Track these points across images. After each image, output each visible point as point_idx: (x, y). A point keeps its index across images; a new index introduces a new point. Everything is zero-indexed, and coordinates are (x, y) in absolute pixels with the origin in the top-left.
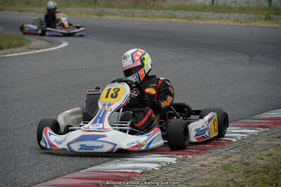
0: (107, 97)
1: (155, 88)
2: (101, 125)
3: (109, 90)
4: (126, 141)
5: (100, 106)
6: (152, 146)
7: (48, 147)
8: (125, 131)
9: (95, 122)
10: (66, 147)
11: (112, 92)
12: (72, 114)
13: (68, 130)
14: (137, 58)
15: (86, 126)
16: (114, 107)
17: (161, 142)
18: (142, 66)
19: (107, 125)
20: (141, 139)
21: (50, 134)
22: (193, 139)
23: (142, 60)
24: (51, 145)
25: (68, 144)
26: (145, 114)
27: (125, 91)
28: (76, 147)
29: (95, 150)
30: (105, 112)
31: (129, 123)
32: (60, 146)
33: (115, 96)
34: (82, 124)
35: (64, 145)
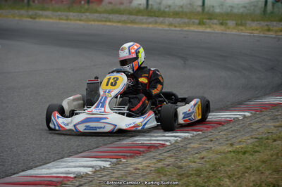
0: (107, 85)
1: (147, 77)
2: (103, 109)
3: (109, 79)
4: (125, 122)
5: (101, 92)
6: (147, 126)
7: (57, 128)
8: (123, 114)
9: (97, 107)
10: (73, 128)
11: (111, 81)
12: (74, 100)
13: (72, 113)
14: (133, 51)
15: (89, 110)
16: (113, 94)
17: (155, 123)
18: (137, 58)
19: (108, 109)
20: (138, 121)
21: (58, 117)
22: (181, 121)
23: (137, 53)
24: (59, 126)
25: (75, 126)
26: (140, 100)
27: (123, 80)
28: (81, 128)
29: (98, 130)
30: (106, 98)
31: (126, 107)
32: (67, 128)
33: (114, 84)
34: (85, 108)
35: (70, 127)
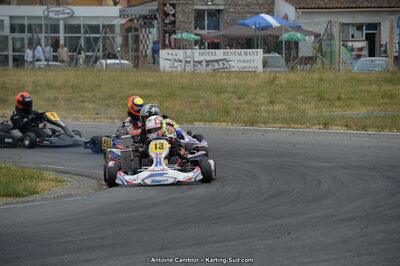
2: (162, 167)
4: (182, 176)
6: (197, 179)
9: (156, 165)
10: (141, 182)
13: (135, 172)
15: (150, 168)
17: (201, 177)
18: (161, 127)
19: (166, 167)
20: (190, 175)
21: (124, 176)
23: (162, 123)
24: (128, 182)
25: (143, 180)
28: (148, 182)
32: (135, 182)
35: (139, 181)
